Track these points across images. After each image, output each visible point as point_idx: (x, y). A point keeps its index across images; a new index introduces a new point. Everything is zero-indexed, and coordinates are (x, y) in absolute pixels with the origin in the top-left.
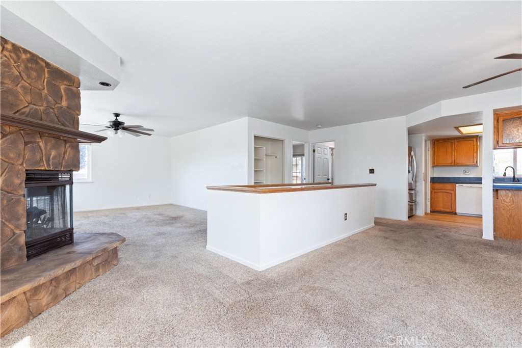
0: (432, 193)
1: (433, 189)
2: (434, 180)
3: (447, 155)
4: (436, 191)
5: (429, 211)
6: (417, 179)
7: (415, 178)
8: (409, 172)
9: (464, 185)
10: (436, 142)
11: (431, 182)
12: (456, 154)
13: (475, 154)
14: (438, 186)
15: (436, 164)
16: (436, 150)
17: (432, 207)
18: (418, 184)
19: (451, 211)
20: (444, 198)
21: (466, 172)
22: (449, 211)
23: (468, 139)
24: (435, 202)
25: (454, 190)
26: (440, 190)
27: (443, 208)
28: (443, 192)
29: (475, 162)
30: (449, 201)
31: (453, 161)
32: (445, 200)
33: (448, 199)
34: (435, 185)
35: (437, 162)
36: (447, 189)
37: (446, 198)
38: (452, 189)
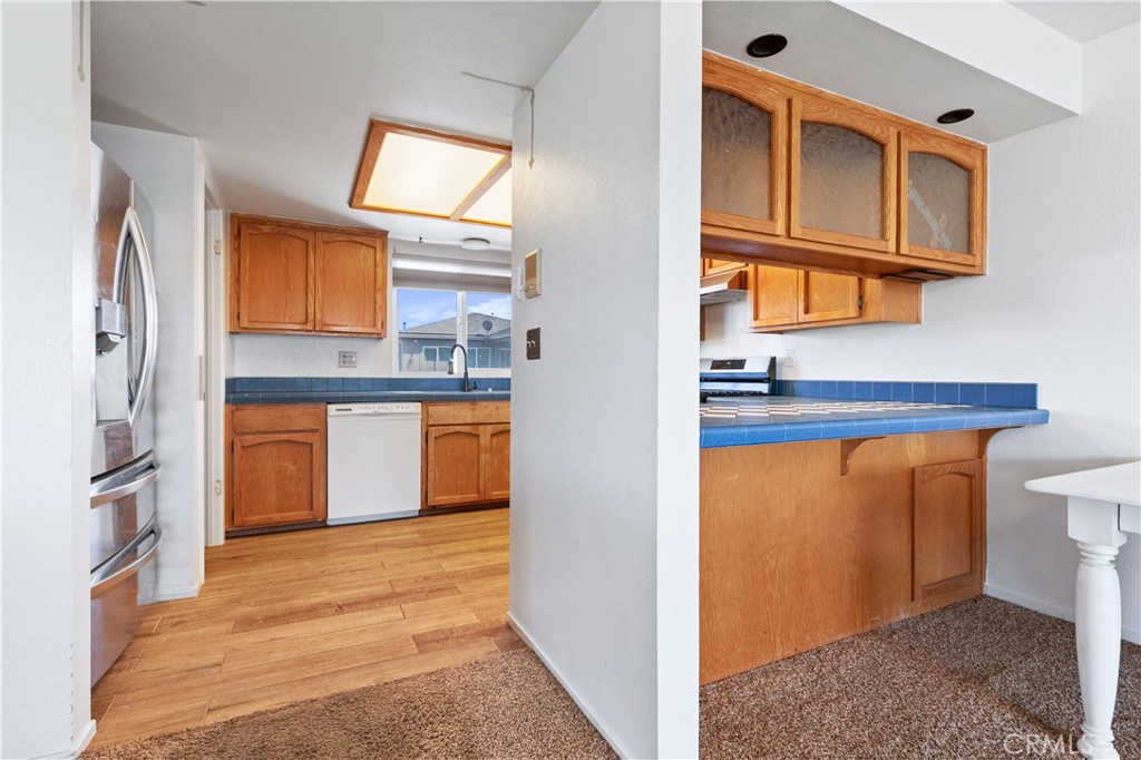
0: (231, 448)
1: (234, 431)
2: (241, 393)
3: (288, 288)
4: (249, 439)
5: (219, 539)
6: (163, 393)
7: (143, 390)
8: (103, 342)
9: (357, 408)
10: (243, 227)
11: (227, 401)
12: (319, 285)
13: (379, 297)
14: (255, 416)
15: (245, 322)
16: (246, 265)
17: (231, 514)
18: (167, 419)
19: (310, 517)
20: (284, 464)
21: (346, 358)
22: (301, 518)
23: (358, 239)
24: (247, 490)
25: (322, 430)
26: (265, 433)
27: (281, 511)
28: (279, 442)
29: (379, 325)
30: (301, 476)
31: (311, 317)
32: (288, 473)
33: (298, 469)
34: (244, 412)
35: (249, 316)
36: (293, 428)
37: (289, 465)
38: (312, 427)
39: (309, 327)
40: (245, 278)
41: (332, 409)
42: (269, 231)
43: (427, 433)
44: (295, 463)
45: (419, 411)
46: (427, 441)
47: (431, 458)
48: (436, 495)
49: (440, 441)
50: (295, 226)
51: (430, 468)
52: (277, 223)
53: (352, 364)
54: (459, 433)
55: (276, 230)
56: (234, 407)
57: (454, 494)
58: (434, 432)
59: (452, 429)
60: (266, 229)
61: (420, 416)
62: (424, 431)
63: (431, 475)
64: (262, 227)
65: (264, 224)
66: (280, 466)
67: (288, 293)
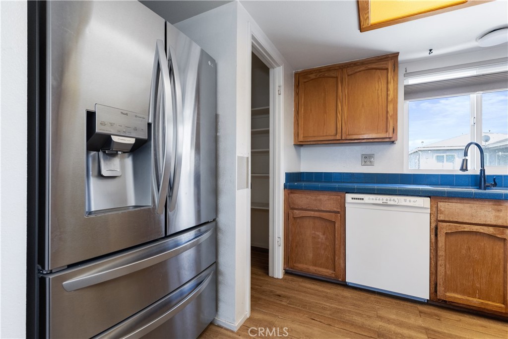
0: (288, 217)
3: (325, 112)
4: (297, 213)
9: (368, 198)
11: (285, 187)
12: (344, 107)
14: (303, 199)
15: (302, 138)
16: (301, 102)
17: (288, 259)
19: (333, 276)
20: (317, 233)
21: (367, 159)
22: (327, 274)
23: (374, 66)
24: (296, 246)
25: (342, 213)
26: (306, 210)
27: (315, 265)
28: (314, 217)
29: (391, 130)
30: (328, 244)
31: (339, 130)
32: (320, 240)
33: (326, 238)
34: (295, 195)
35: (303, 133)
36: (323, 209)
37: (320, 234)
38: (335, 209)
39: (338, 137)
40: (302, 110)
41: (349, 197)
42: (314, 77)
43: (436, 228)
44: (324, 234)
45: (429, 206)
46: (436, 235)
47: (441, 253)
48: (447, 289)
49: (452, 238)
50: (329, 69)
51: (439, 263)
52: (319, 70)
53: (371, 164)
54: (476, 233)
55: (318, 76)
56: (290, 191)
57: (469, 295)
58: (444, 228)
59: (467, 228)
60: (312, 76)
61: (429, 211)
62: (433, 225)
63: (441, 270)
64: (311, 76)
65: (312, 74)
66: (315, 234)
67: (325, 115)
